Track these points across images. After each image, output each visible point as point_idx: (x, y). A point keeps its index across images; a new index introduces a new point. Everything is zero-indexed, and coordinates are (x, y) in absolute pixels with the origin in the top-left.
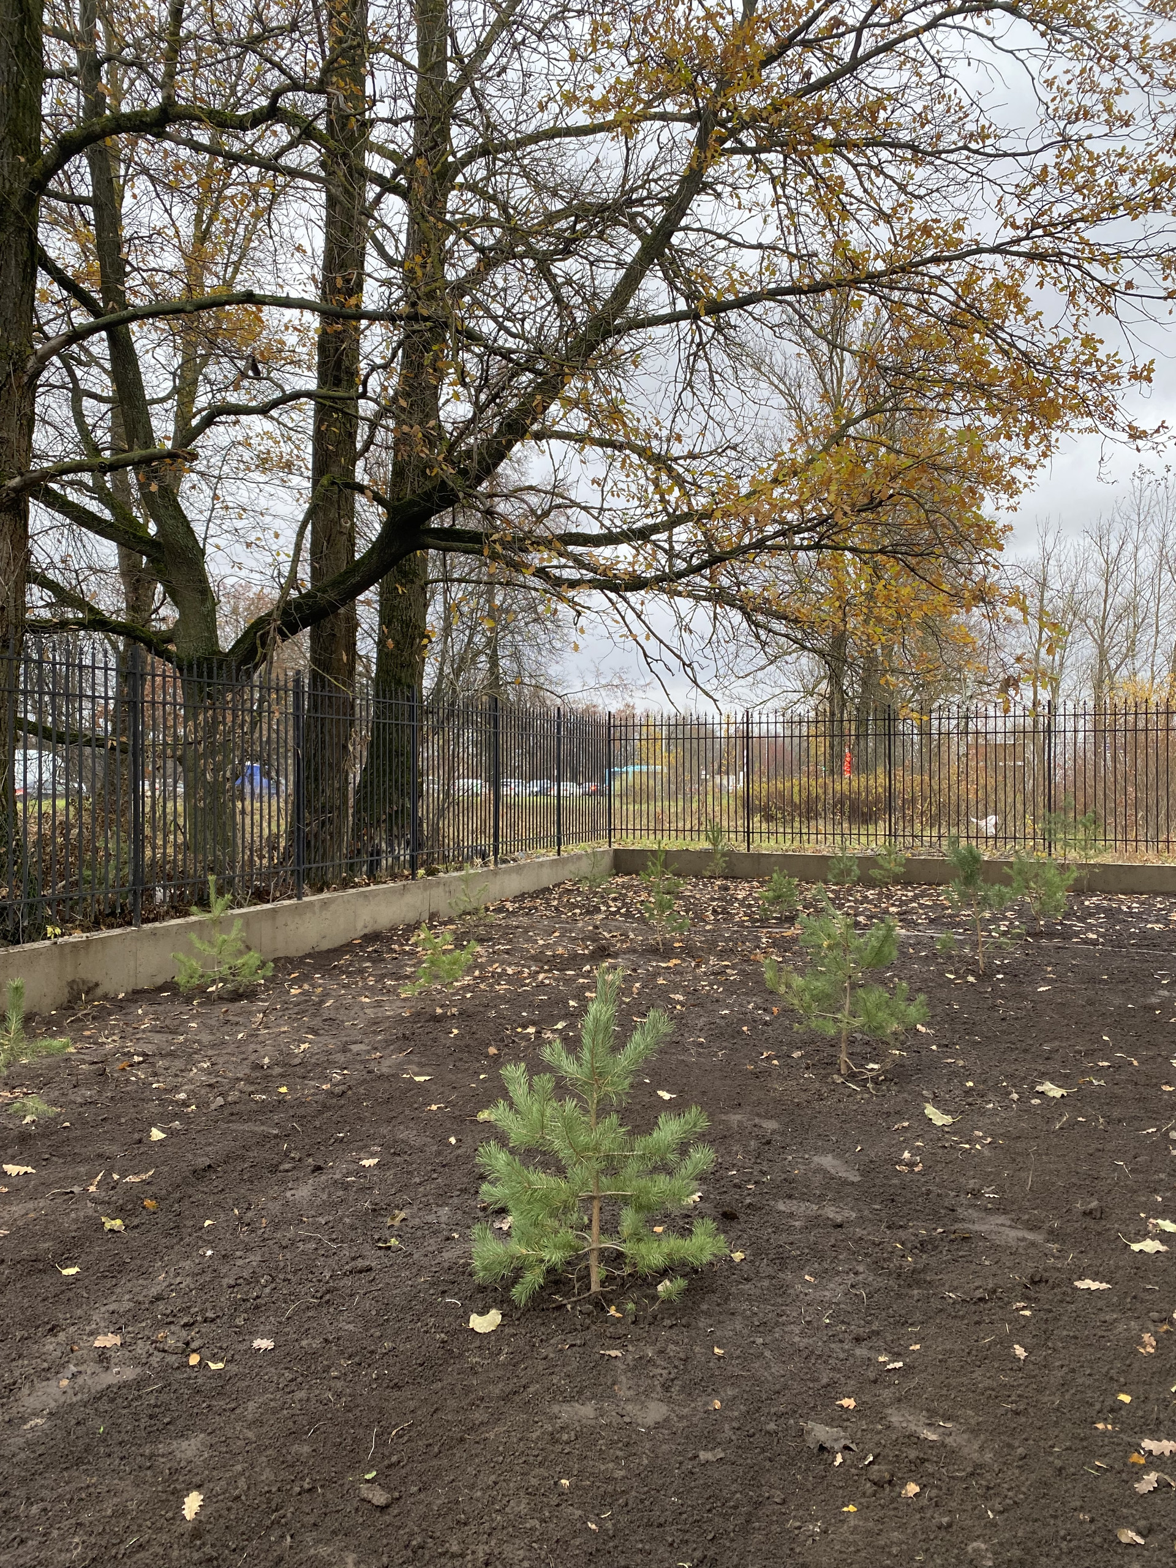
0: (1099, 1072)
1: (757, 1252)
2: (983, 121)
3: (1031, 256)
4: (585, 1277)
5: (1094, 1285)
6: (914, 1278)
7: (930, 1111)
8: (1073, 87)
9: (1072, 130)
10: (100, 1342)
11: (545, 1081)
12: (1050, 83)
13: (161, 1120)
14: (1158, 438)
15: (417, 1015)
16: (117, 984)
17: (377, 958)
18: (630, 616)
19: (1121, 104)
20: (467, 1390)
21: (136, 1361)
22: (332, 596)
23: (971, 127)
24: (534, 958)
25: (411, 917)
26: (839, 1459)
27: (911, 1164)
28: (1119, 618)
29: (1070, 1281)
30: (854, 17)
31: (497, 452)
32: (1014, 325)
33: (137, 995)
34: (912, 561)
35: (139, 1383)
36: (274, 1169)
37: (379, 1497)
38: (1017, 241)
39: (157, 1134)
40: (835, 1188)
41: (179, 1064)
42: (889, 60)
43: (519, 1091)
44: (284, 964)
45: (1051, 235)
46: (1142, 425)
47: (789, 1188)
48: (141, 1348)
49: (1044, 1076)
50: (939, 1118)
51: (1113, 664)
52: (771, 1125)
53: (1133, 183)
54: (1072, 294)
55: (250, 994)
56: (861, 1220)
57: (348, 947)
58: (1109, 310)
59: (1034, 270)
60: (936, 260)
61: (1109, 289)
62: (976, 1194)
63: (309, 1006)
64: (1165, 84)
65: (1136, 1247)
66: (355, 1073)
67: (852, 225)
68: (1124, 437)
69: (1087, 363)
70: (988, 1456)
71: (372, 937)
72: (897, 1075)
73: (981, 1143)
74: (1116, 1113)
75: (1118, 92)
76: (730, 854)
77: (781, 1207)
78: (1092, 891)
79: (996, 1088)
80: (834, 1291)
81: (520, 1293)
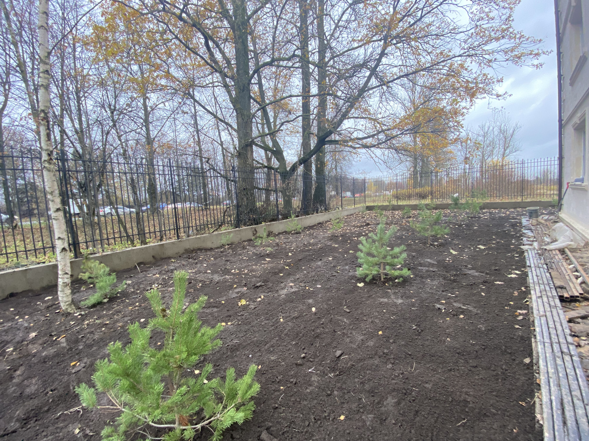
0: (493, 244)
1: (416, 276)
2: (455, 25)
3: (469, 56)
4: (380, 278)
5: (500, 283)
6: (454, 281)
7: (451, 251)
8: (478, 13)
9: (478, 24)
10: (290, 284)
11: (370, 240)
12: (472, 13)
13: (291, 252)
14: (505, 96)
15: (332, 236)
16: (276, 231)
17: (321, 227)
18: (371, 154)
19: (491, 15)
20: (360, 295)
21: (297, 288)
22: (308, 157)
23: (451, 27)
24: (353, 226)
25: (326, 220)
26: (443, 311)
27: (449, 261)
28: (488, 147)
29: (493, 282)
30: (421, 6)
31: (341, 122)
32: (465, 73)
33: (279, 233)
34: (439, 133)
35: (299, 291)
36: (312, 260)
37: (348, 311)
38: (465, 53)
39: (290, 254)
40: (433, 265)
41: (290, 244)
42: (429, 15)
43: (364, 242)
44: (305, 228)
45: (474, 50)
46: (500, 93)
47: (421, 265)
48: (298, 286)
49: (479, 244)
50: (454, 253)
51: (486, 158)
52: (414, 254)
53: (495, 34)
54: (480, 64)
55: (300, 233)
56: (439, 271)
57: (315, 225)
58: (490, 66)
59: (469, 60)
60: (443, 61)
61: (490, 61)
62: (466, 266)
63: (310, 235)
64: (503, 8)
65: (509, 276)
66: (323, 245)
67: (421, 57)
68: (495, 97)
69: (485, 80)
70: (479, 312)
71: (320, 223)
72: (441, 245)
73: (465, 257)
74: (500, 251)
75: (490, 12)
76: (393, 205)
77: (419, 268)
78: (484, 209)
79: (467, 247)
80: (435, 283)
81: (367, 280)
